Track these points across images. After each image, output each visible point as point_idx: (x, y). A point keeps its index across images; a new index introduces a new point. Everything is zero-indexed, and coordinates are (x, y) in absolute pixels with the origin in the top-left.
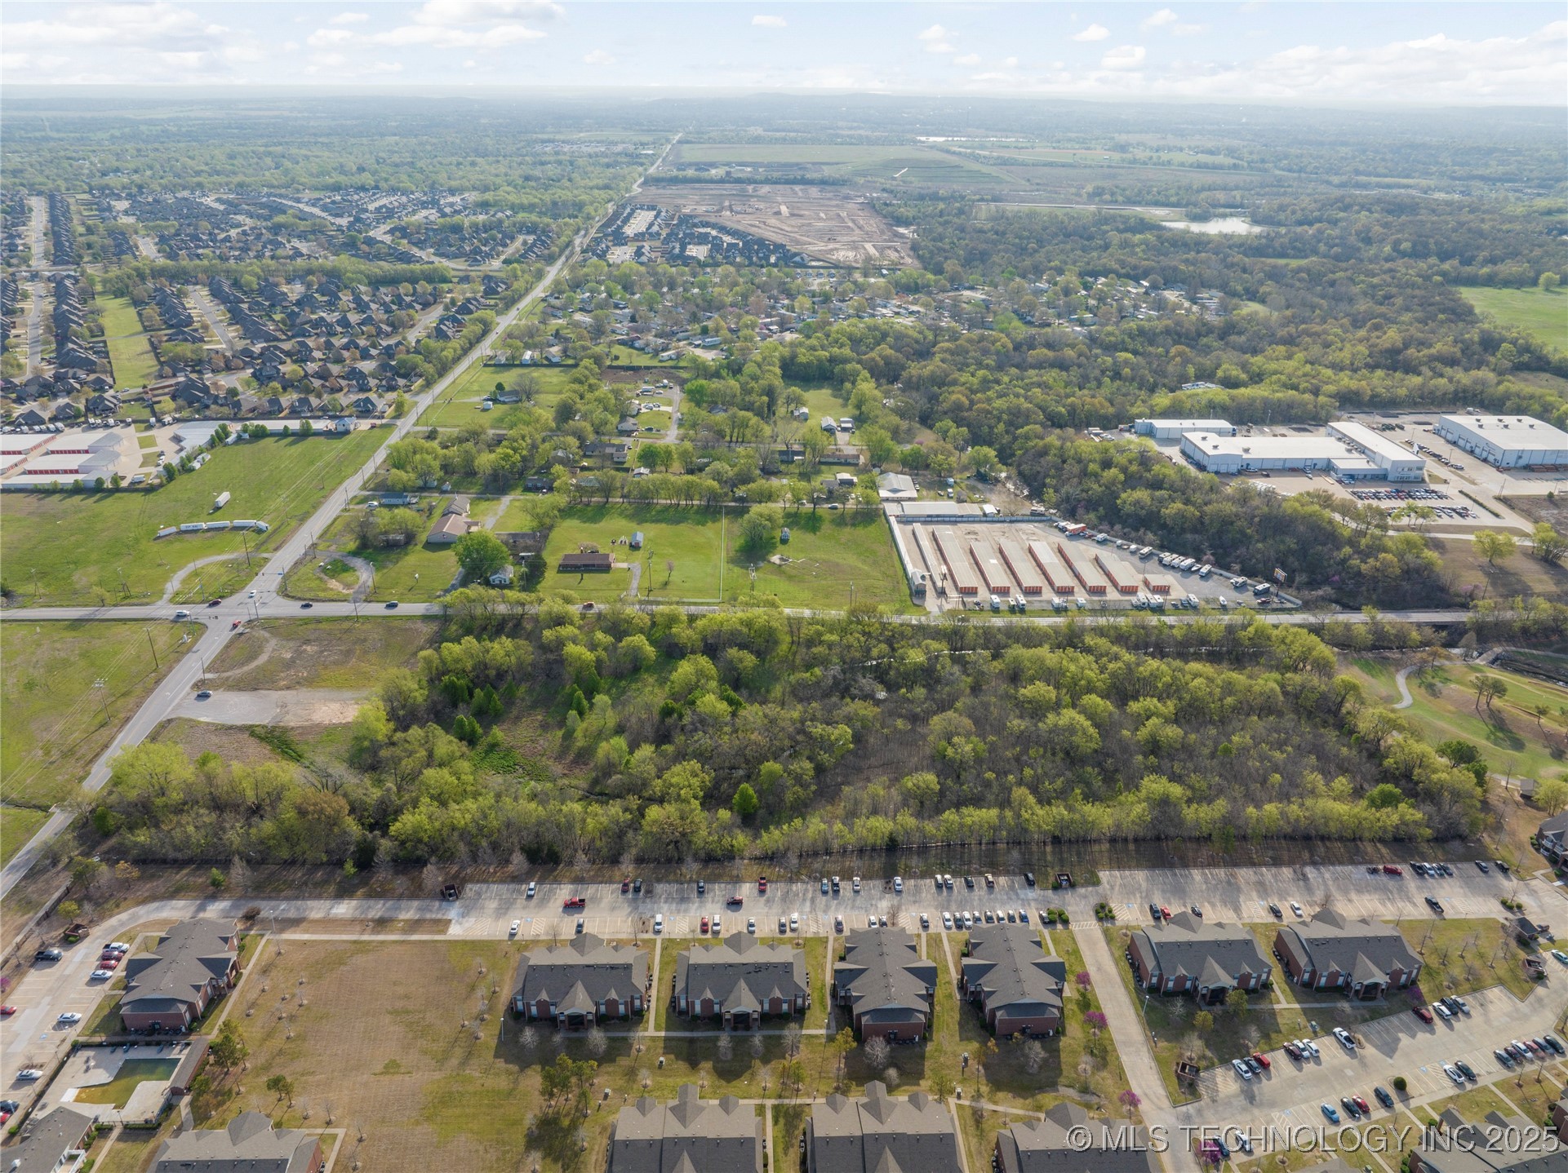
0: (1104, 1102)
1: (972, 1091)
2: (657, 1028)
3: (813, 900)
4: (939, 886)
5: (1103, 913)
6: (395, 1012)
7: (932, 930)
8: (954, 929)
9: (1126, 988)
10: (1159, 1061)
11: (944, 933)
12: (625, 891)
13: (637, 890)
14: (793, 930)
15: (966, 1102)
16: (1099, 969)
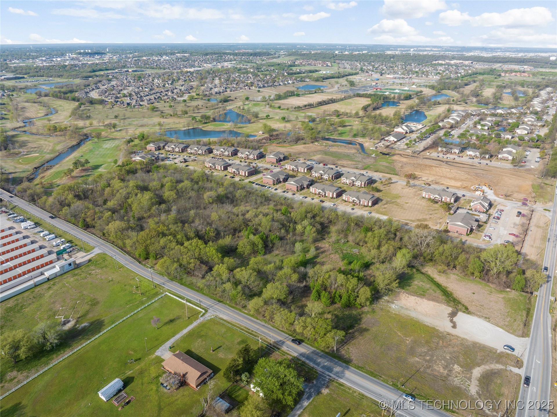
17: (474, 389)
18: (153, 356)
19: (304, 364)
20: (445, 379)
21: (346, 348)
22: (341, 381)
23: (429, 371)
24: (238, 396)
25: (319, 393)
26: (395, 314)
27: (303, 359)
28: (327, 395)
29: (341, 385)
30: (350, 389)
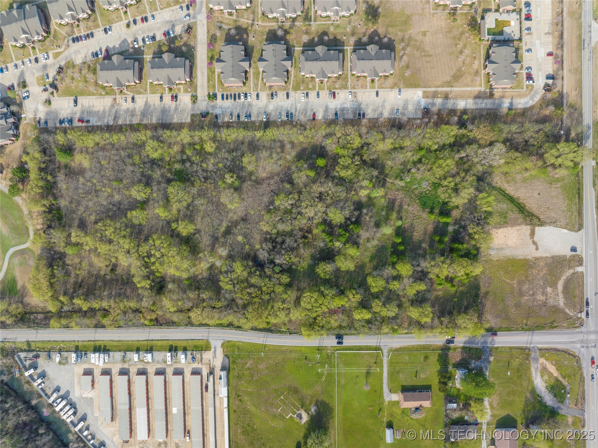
0: (216, 23)
1: (254, 27)
2: (347, 50)
3: (296, 110)
4: (250, 116)
5: (194, 99)
6: (430, 56)
7: (255, 93)
8: (248, 93)
9: (196, 65)
10: (195, 37)
11: (252, 92)
12: (364, 114)
13: (359, 114)
14: (303, 93)
15: (256, 23)
16: (203, 74)
17: (561, 302)
18: (387, 403)
19: (470, 349)
20: (545, 304)
21: (484, 318)
22: (496, 346)
23: (535, 303)
24: (453, 393)
25: (489, 362)
26: (497, 261)
27: (468, 345)
28: (494, 361)
29: (497, 348)
30: (502, 347)
